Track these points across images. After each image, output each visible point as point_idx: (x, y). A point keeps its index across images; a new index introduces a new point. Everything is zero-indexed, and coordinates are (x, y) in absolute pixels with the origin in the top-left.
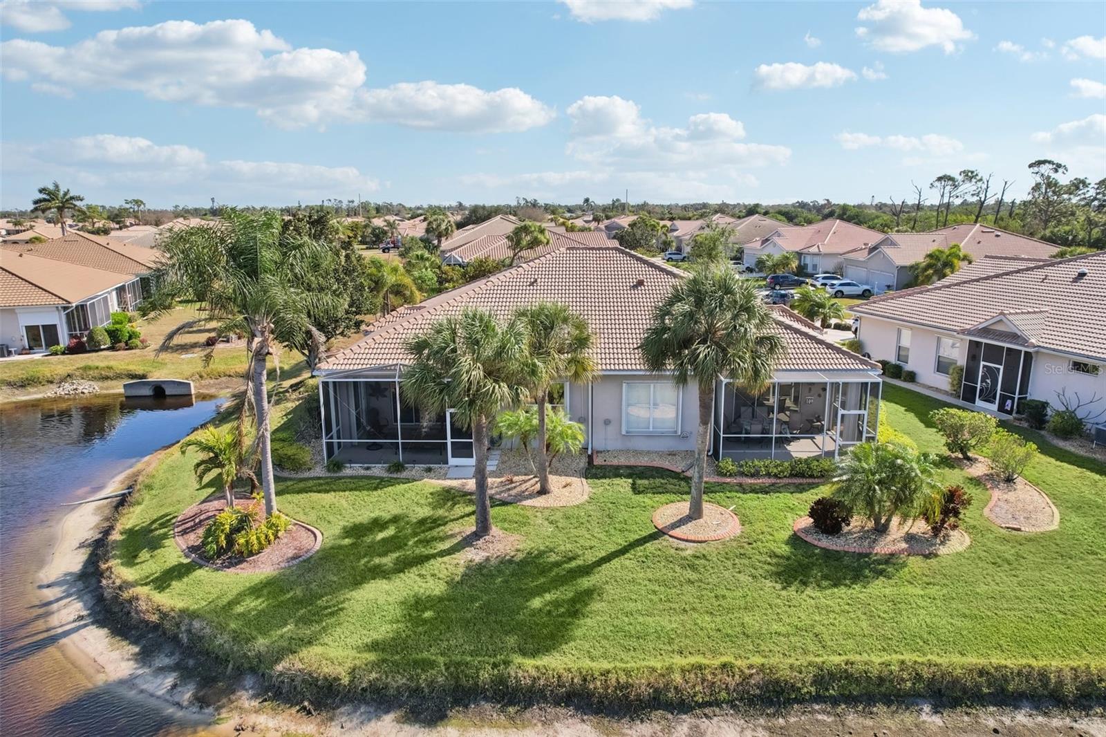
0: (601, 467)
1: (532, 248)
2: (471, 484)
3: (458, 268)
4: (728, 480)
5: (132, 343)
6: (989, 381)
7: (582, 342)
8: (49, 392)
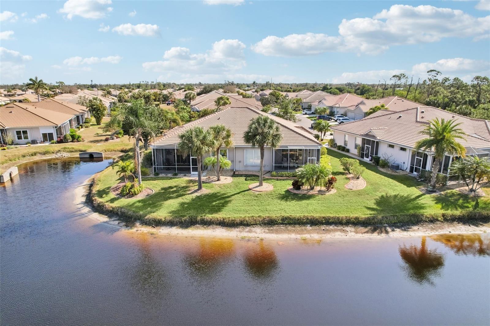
0: (237, 175)
1: (224, 105)
2: (197, 179)
3: (197, 112)
4: (274, 178)
5: (79, 139)
6: (367, 151)
7: (228, 136)
8: (53, 156)
